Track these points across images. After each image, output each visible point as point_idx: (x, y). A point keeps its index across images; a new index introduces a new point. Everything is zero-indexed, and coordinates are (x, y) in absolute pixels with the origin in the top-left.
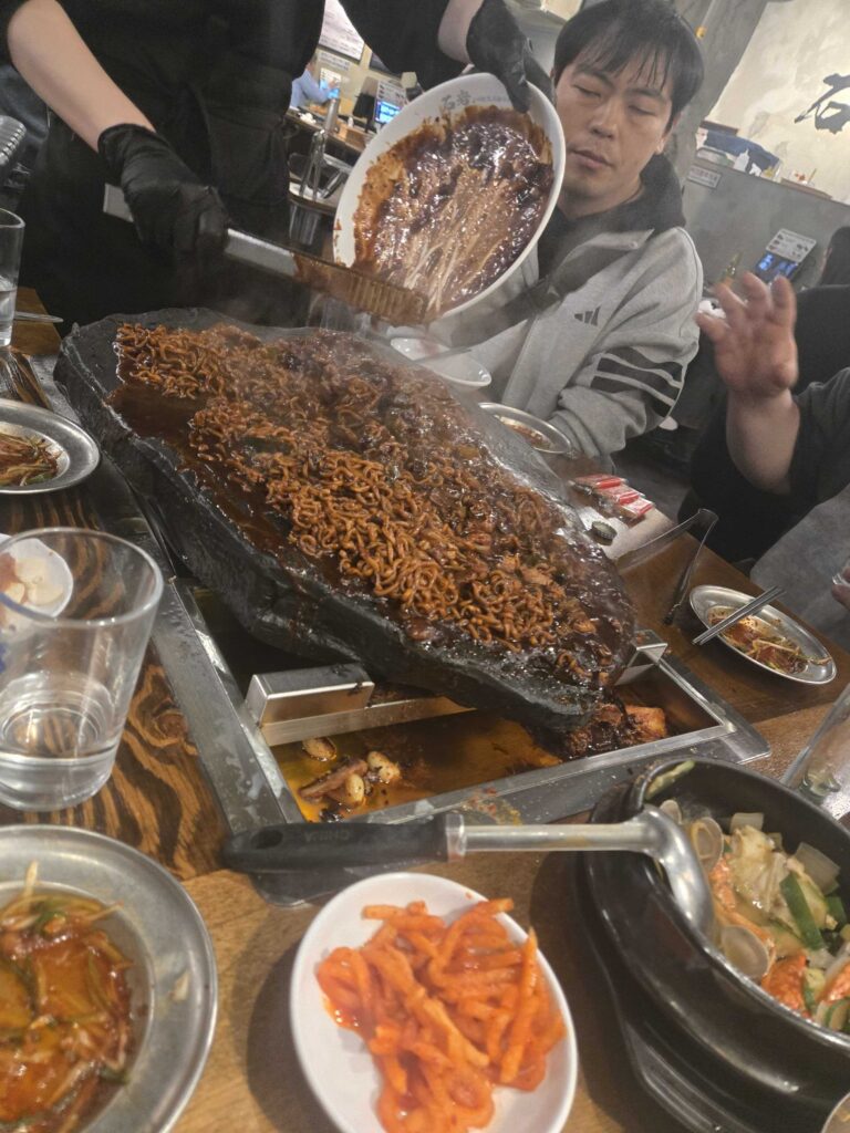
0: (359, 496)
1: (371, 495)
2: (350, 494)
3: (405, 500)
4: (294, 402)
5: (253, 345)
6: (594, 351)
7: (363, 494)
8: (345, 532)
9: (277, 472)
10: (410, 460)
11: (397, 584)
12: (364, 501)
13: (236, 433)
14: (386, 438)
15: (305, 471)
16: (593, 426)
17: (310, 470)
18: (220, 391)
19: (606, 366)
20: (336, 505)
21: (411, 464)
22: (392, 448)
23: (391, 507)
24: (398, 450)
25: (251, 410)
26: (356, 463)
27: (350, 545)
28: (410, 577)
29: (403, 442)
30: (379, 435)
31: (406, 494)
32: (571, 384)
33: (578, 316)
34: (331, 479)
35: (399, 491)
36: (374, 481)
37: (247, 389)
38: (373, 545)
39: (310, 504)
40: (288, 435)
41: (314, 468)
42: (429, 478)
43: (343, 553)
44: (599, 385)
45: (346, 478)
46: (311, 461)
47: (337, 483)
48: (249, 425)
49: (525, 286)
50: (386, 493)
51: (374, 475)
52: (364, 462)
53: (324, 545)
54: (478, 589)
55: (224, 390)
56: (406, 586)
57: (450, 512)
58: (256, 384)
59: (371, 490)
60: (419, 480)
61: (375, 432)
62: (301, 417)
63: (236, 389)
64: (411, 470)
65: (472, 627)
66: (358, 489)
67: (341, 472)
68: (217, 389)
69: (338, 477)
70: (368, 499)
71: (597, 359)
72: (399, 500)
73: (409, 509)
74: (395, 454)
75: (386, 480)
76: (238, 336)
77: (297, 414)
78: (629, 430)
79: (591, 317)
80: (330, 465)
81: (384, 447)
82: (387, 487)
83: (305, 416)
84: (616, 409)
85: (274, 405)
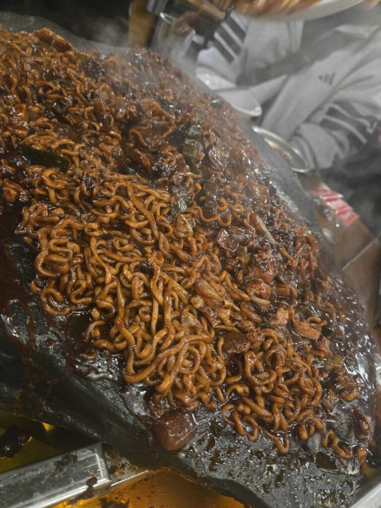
0: (134, 232)
1: (148, 232)
2: (125, 228)
3: (186, 239)
4: (89, 112)
5: (63, 48)
6: (325, 101)
7: (138, 230)
8: (103, 285)
9: (42, 193)
10: (202, 193)
11: (153, 367)
12: (139, 238)
13: (14, 139)
14: (180, 167)
15: (77, 195)
16: (316, 150)
17: (82, 194)
18: (13, 89)
19: (332, 112)
20: (103, 242)
21: (203, 198)
22: (186, 178)
23: (168, 245)
24: (191, 180)
25: (40, 115)
26: (140, 191)
27: (107, 303)
28: (173, 359)
29: (198, 174)
30: (173, 163)
31: (187, 233)
32: (308, 120)
33: (321, 77)
34: (104, 209)
35: (181, 228)
36: (155, 216)
37: (41, 91)
38: (135, 304)
39: (65, 245)
40: (72, 147)
41: (87, 193)
42: (218, 217)
43: (96, 313)
44: (324, 124)
45: (123, 210)
46: (84, 184)
47: (111, 214)
48: (32, 131)
49: (289, 52)
50: (166, 230)
51: (157, 207)
52: (150, 190)
53: (74, 300)
54: (250, 362)
55: (17, 89)
56: (165, 368)
57: (234, 257)
58: (50, 88)
59: (148, 226)
60: (207, 218)
61: (170, 160)
62: (95, 128)
63: (28, 90)
64: (201, 204)
65: (237, 417)
66: (133, 224)
67: (118, 201)
68: (10, 87)
69: (113, 209)
70: (145, 236)
71: (327, 107)
72: (179, 239)
73: (188, 249)
74: (188, 185)
75: (169, 213)
76: (51, 38)
77: (90, 124)
78: (336, 156)
79: (329, 79)
80: (107, 193)
81: (178, 177)
82: (167, 223)
83: (98, 128)
84: (332, 141)
85: (67, 112)
